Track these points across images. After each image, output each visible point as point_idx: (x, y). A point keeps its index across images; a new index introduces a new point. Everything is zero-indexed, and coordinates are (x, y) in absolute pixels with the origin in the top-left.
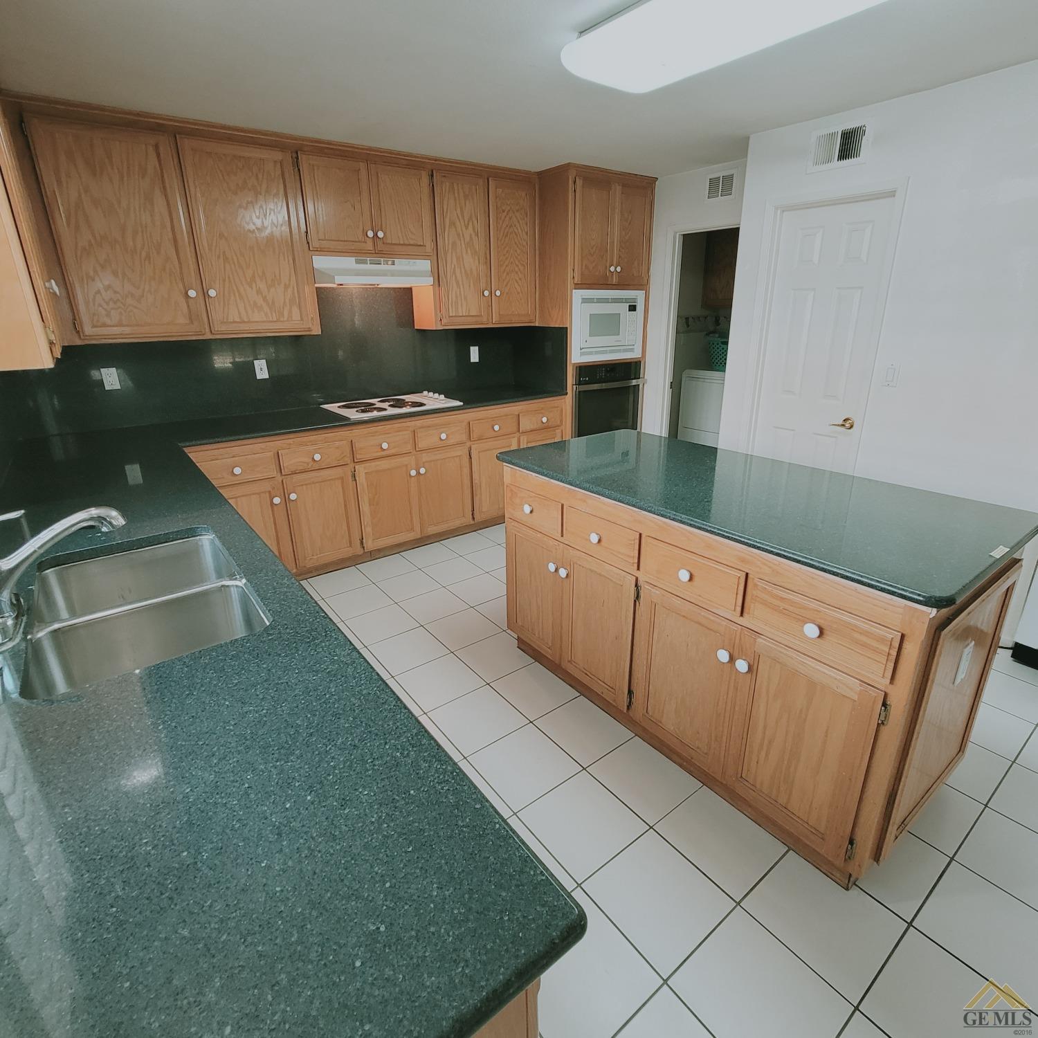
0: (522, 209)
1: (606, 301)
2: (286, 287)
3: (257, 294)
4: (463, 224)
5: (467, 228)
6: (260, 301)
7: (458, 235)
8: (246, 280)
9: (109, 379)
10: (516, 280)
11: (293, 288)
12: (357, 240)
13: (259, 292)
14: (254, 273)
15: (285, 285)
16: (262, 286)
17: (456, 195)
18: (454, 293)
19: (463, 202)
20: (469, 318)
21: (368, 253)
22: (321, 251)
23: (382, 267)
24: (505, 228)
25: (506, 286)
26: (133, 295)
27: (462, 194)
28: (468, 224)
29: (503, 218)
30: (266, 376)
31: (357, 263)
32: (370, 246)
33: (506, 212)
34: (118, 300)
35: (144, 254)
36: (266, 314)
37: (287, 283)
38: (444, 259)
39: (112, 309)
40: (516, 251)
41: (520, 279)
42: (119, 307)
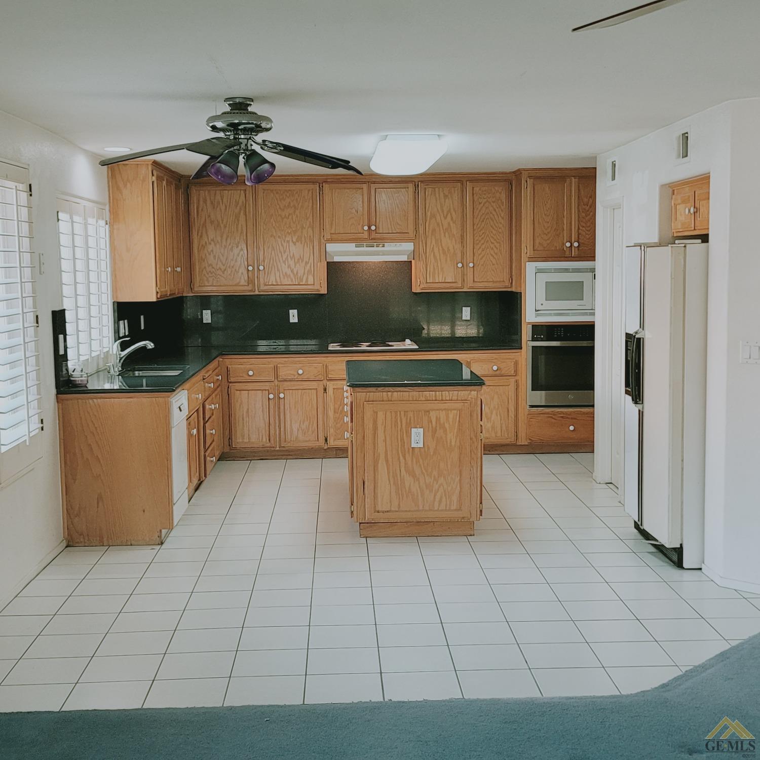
0: (498, 200)
1: (566, 270)
2: (307, 263)
3: (288, 268)
4: (442, 216)
5: (445, 218)
6: (289, 272)
7: (438, 224)
8: (282, 259)
9: (206, 317)
10: (492, 255)
11: (311, 264)
12: (357, 232)
13: (289, 266)
14: (288, 255)
15: (306, 262)
16: (292, 263)
17: (437, 195)
18: (432, 267)
19: (443, 200)
20: (444, 284)
21: (364, 240)
22: (332, 240)
23: (375, 249)
24: (482, 216)
25: (481, 259)
26: (220, 269)
27: (442, 195)
28: (447, 215)
29: (479, 208)
30: (296, 320)
31: (356, 247)
32: (366, 235)
33: (482, 204)
34: (213, 272)
35: (230, 247)
36: (292, 280)
37: (307, 261)
38: (424, 242)
39: (210, 277)
40: (492, 232)
41: (496, 254)
42: (213, 276)
